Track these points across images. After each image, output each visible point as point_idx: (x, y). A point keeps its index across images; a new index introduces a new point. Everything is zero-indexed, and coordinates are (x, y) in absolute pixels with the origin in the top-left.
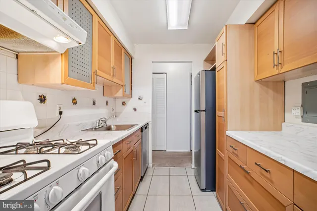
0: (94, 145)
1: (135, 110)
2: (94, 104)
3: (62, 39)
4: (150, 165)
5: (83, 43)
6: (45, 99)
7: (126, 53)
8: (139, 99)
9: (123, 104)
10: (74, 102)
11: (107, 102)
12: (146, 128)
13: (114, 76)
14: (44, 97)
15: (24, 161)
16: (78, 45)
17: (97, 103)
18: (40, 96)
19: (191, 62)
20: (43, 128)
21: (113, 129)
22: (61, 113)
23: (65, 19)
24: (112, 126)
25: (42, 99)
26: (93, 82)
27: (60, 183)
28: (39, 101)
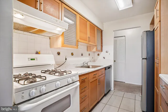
0: (70, 73)
1: (104, 58)
2: (82, 55)
3: (59, 29)
4: (112, 89)
5: (67, 29)
6: (60, 54)
7: (98, 28)
8: (106, 52)
9: (98, 55)
10: (72, 54)
11: (89, 54)
12: (109, 68)
13: (89, 41)
14: (59, 53)
15: (41, 76)
16: (65, 30)
17: (83, 55)
18: (58, 52)
19: (140, 27)
20: (59, 65)
21: (90, 68)
22: (66, 59)
23: (57, 21)
24: (90, 66)
25: (59, 54)
26: (77, 45)
27: (47, 85)
28: (57, 54)
